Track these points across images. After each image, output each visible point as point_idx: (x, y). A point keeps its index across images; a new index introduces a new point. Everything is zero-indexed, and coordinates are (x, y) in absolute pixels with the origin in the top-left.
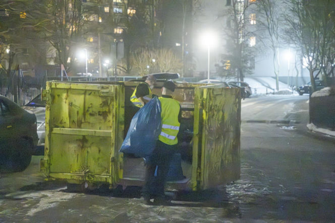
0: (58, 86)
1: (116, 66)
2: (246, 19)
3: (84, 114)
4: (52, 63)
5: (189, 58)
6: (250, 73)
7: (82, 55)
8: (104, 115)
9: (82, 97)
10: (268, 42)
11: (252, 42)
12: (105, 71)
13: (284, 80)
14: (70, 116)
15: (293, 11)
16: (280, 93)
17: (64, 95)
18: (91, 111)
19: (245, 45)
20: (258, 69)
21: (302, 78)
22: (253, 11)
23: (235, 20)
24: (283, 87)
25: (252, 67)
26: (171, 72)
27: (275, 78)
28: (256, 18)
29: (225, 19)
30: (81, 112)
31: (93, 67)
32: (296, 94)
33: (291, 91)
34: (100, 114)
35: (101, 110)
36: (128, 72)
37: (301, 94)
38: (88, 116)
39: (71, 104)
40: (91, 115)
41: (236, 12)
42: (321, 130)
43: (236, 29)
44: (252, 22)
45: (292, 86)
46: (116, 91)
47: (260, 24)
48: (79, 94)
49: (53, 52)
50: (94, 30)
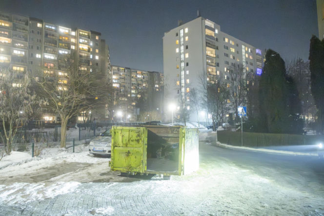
0: (118, 128)
1: (133, 118)
2: (186, 99)
3: (129, 141)
4: (107, 117)
5: (163, 114)
6: (188, 120)
7: (119, 114)
8: (138, 141)
9: (128, 133)
10: (195, 108)
11: (188, 108)
12: (129, 120)
13: (201, 123)
14: (122, 142)
15: (205, 96)
16: (200, 128)
17: (120, 132)
18: (132, 139)
19: (185, 109)
20: (191, 119)
21: (209, 122)
22: (188, 96)
23: (181, 99)
24: (201, 126)
25: (189, 118)
26: (157, 120)
27: (198, 122)
28: (190, 99)
29: (177, 99)
30: (128, 140)
31: (124, 118)
32: (207, 129)
33: (204, 127)
34: (136, 140)
35: (137, 139)
36: (138, 120)
37: (208, 129)
38: (130, 141)
39: (123, 136)
40: (132, 141)
41: (182, 96)
42: (223, 145)
43: (182, 103)
44: (188, 100)
45: (204, 126)
46: (144, 131)
47: (191, 101)
48: (127, 131)
49: (108, 113)
50: (124, 104)
